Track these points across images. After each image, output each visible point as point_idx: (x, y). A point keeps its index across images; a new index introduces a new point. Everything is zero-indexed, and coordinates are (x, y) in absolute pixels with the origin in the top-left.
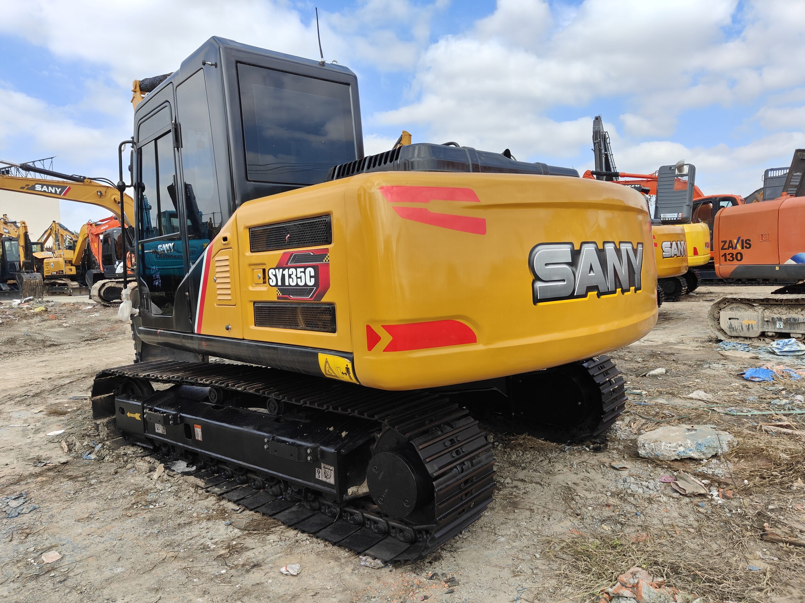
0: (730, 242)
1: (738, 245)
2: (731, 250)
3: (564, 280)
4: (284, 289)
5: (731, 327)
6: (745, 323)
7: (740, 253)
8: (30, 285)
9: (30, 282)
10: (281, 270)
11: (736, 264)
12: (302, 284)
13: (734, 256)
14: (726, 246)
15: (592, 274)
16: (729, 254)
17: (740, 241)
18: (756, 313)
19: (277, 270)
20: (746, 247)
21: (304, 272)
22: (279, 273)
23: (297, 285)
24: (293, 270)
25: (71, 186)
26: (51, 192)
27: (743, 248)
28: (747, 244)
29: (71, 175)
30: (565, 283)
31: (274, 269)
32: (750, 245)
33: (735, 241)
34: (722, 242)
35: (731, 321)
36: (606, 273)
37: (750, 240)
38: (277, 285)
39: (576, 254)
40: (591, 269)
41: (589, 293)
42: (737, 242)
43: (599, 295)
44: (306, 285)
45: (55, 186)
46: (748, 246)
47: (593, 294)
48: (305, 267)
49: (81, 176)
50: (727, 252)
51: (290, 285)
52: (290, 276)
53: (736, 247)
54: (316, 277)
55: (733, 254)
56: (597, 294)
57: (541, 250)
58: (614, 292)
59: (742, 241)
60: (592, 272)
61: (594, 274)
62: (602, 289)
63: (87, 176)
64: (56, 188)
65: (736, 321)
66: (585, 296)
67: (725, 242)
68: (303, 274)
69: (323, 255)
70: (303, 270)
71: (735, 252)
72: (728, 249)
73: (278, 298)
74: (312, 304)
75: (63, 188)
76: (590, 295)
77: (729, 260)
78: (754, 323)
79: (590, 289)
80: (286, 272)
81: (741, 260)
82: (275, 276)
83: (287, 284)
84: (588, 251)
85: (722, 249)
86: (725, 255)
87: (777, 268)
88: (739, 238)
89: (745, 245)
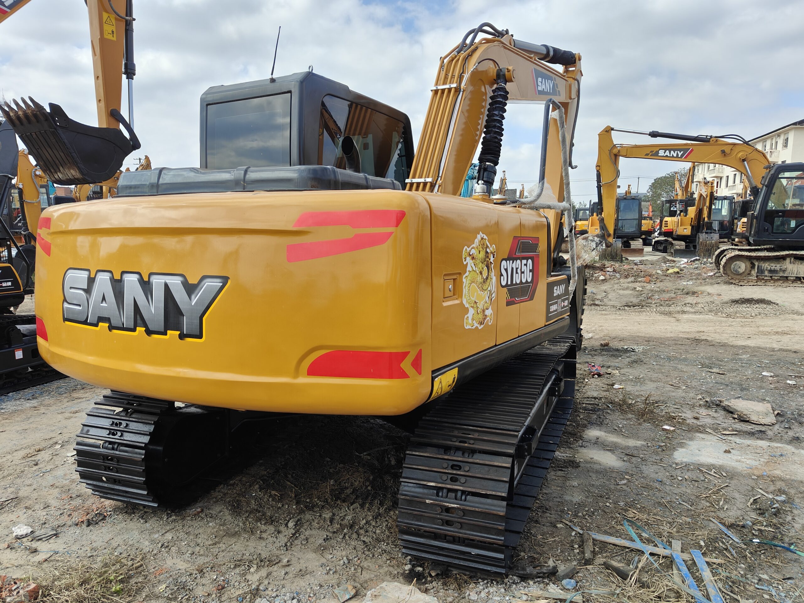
3: (80, 305)
8: (706, 245)
9: (706, 242)
15: (104, 304)
25: (694, 148)
26: (673, 156)
29: (696, 136)
30: (81, 308)
36: (121, 306)
39: (91, 281)
40: (104, 299)
41: (101, 324)
43: (111, 328)
45: (677, 150)
47: (104, 325)
49: (707, 136)
56: (109, 327)
57: (71, 273)
58: (134, 330)
60: (104, 302)
61: (106, 305)
62: (114, 322)
63: (714, 135)
64: (679, 152)
66: (96, 325)
75: (685, 150)
76: (101, 326)
79: (101, 319)
84: (103, 279)
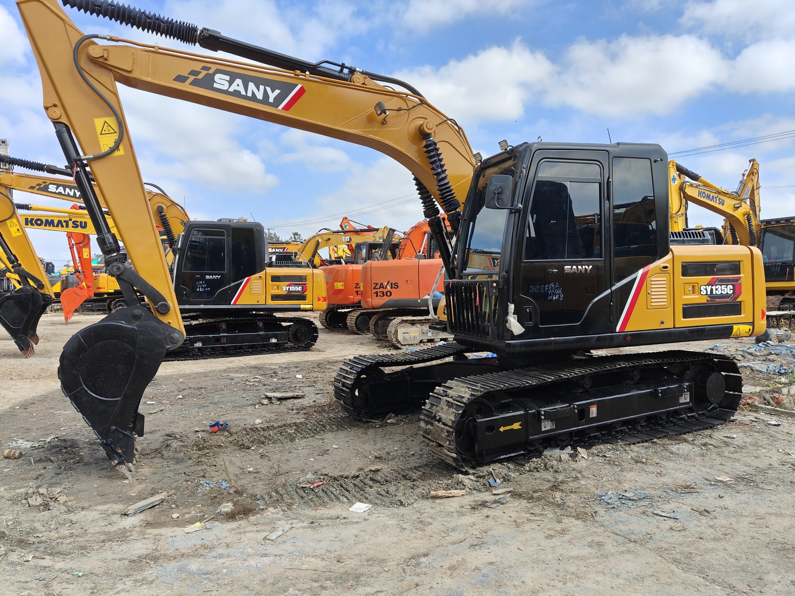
0: (381, 284)
1: (388, 286)
2: (382, 290)
4: (712, 296)
5: (404, 339)
6: (412, 335)
7: (390, 292)
10: (710, 287)
11: (385, 300)
12: (725, 293)
13: (385, 293)
14: (378, 286)
16: (380, 292)
17: (390, 284)
18: (418, 328)
19: (707, 287)
20: (394, 288)
21: (727, 287)
22: (709, 288)
23: (722, 294)
24: (720, 286)
27: (392, 288)
28: (395, 286)
31: (705, 286)
32: (398, 287)
33: (386, 284)
34: (374, 284)
35: (404, 334)
37: (397, 284)
38: (707, 294)
42: (388, 284)
44: (727, 293)
46: (396, 287)
48: (727, 285)
50: (379, 290)
51: (716, 294)
52: (716, 289)
53: (386, 288)
54: (734, 289)
55: (383, 292)
59: (392, 284)
65: (407, 334)
67: (377, 284)
68: (725, 289)
69: (738, 279)
70: (726, 286)
71: (385, 291)
72: (380, 288)
73: (707, 301)
74: (731, 302)
77: (380, 296)
78: (417, 334)
80: (714, 287)
81: (390, 296)
82: (706, 289)
83: (714, 293)
85: (374, 288)
86: (377, 292)
87: (419, 301)
88: (389, 282)
89: (393, 286)
